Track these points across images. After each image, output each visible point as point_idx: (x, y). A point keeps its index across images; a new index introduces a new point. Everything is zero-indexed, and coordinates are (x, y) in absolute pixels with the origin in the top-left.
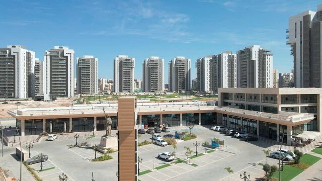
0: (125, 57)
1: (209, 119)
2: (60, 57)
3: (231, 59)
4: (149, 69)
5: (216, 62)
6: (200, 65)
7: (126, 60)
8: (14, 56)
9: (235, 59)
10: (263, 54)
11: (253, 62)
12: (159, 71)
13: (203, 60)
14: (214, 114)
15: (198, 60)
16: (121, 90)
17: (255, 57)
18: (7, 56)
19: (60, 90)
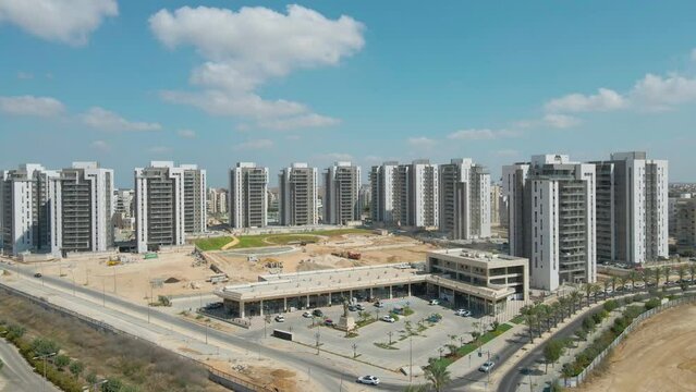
0: (251, 165)
1: (419, 289)
2: (162, 181)
3: (429, 173)
4: (292, 186)
5: (405, 177)
6: (377, 177)
7: (255, 171)
8: (90, 181)
9: (436, 172)
10: (476, 174)
11: (462, 185)
12: (308, 189)
13: (382, 170)
14: (424, 283)
15: (374, 169)
16: (246, 225)
17: (465, 178)
18: (77, 183)
19: (164, 234)
